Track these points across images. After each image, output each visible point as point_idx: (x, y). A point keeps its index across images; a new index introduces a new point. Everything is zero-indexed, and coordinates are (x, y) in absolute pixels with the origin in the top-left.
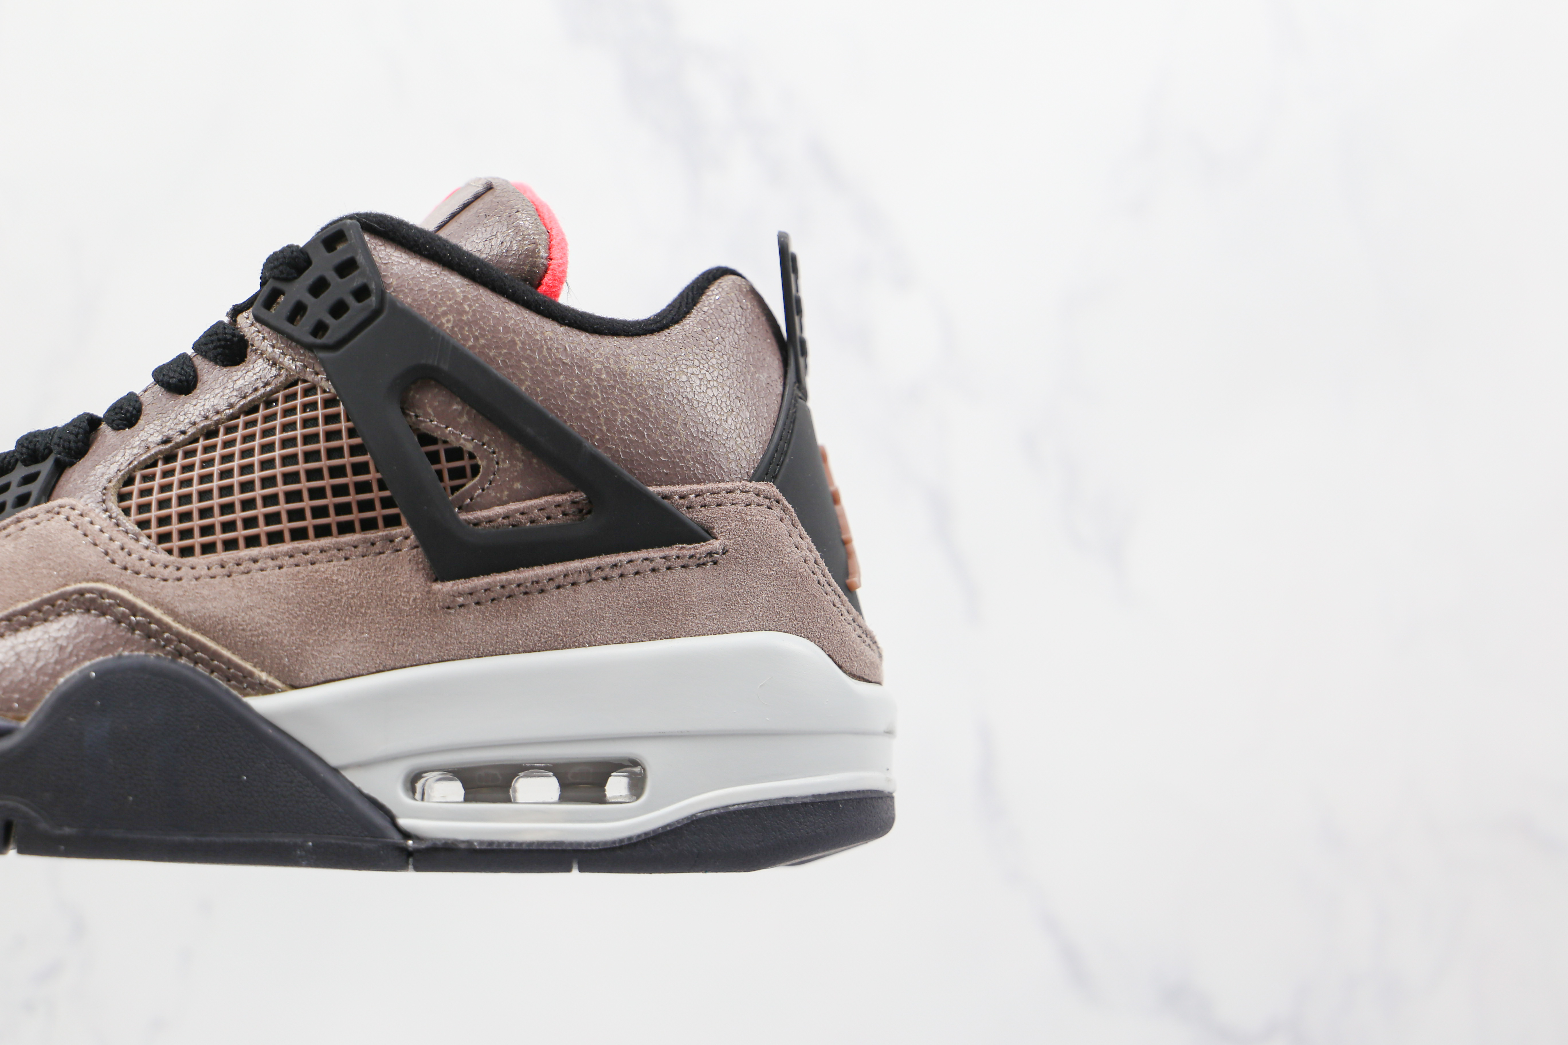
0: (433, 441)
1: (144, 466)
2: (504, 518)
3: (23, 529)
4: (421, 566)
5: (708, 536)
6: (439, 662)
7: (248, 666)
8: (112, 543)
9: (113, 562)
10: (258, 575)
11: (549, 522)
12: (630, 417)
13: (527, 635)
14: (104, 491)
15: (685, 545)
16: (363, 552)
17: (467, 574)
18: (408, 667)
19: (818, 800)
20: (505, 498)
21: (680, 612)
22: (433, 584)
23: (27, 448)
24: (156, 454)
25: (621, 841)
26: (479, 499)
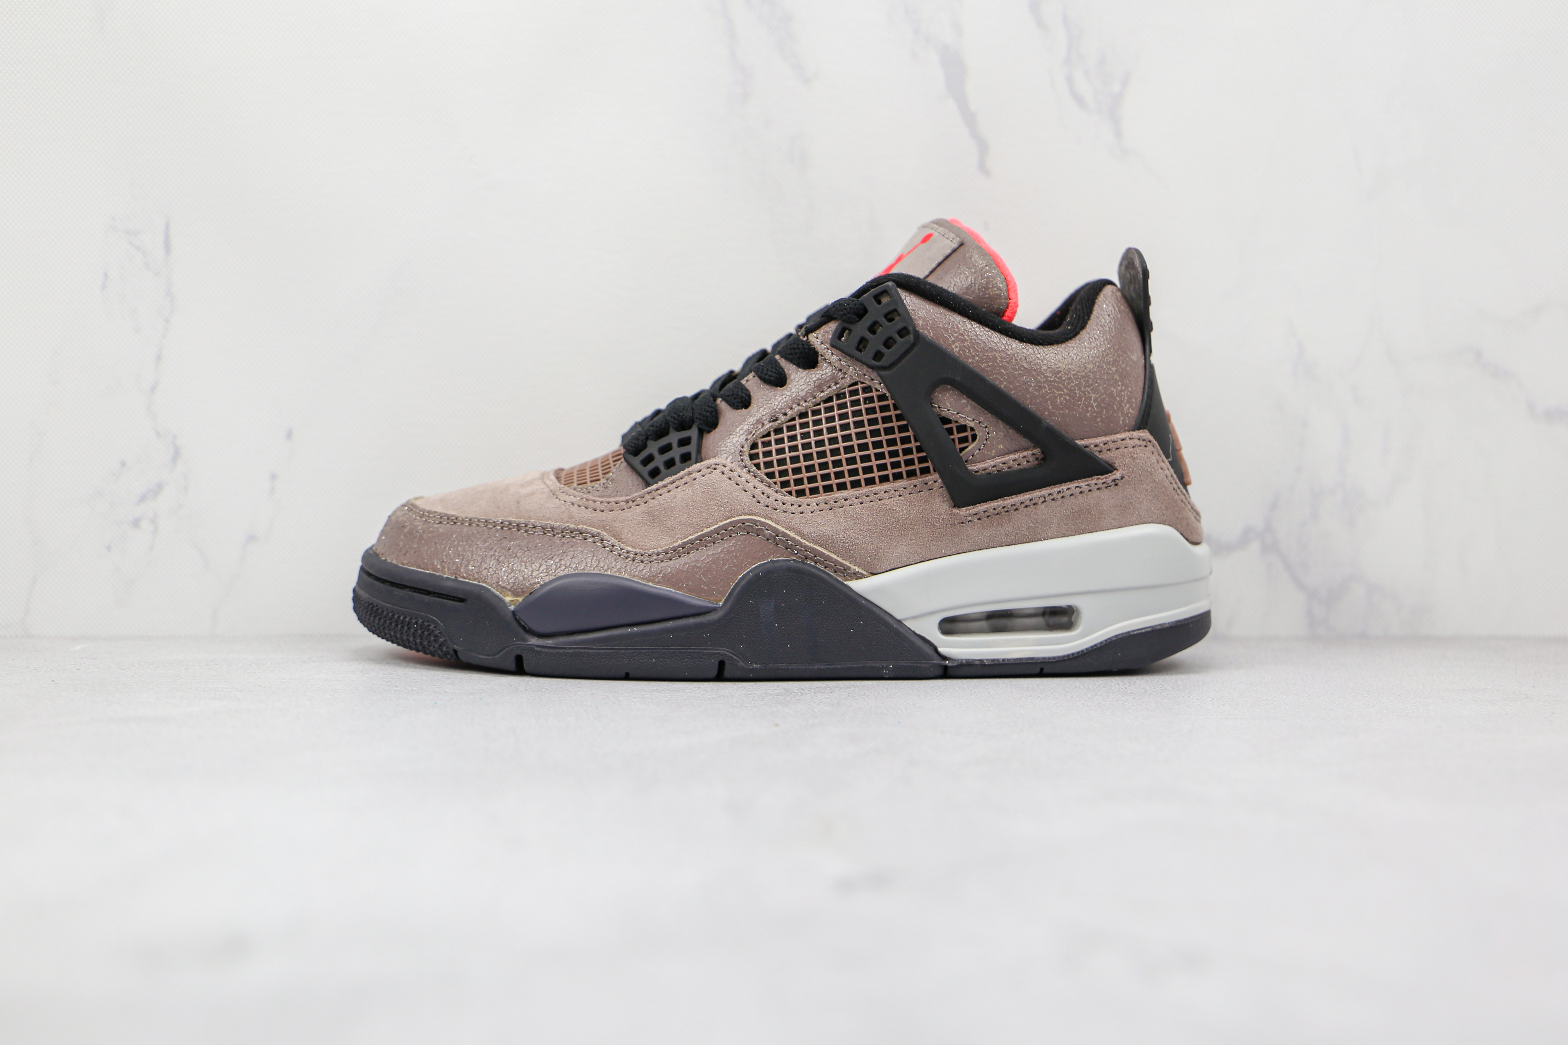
0: (948, 421)
1: (762, 436)
2: (993, 467)
3: (695, 479)
4: (946, 499)
5: (1112, 469)
6: (957, 554)
7: (847, 563)
8: (756, 490)
9: (759, 502)
10: (849, 508)
11: (1019, 467)
12: (1065, 399)
13: (1008, 535)
14: (740, 453)
15: (1099, 477)
16: (910, 491)
17: (974, 503)
18: (938, 558)
19: (1179, 624)
20: (993, 455)
21: (1097, 516)
22: (953, 509)
23: (678, 420)
24: (770, 428)
25: (1068, 656)
26: (977, 456)
